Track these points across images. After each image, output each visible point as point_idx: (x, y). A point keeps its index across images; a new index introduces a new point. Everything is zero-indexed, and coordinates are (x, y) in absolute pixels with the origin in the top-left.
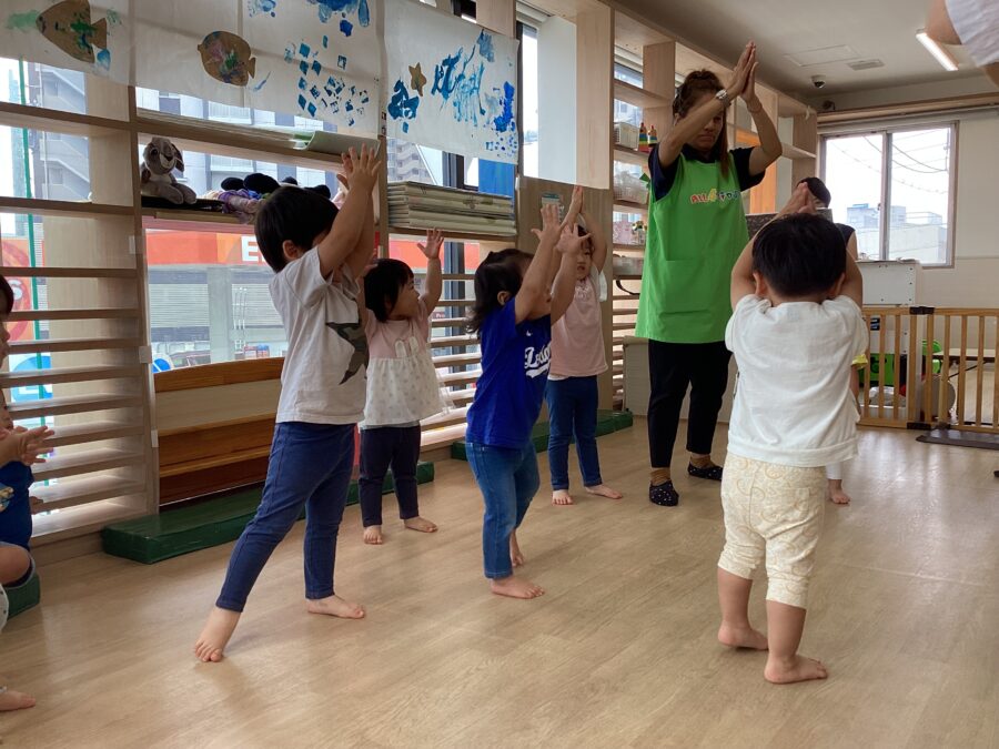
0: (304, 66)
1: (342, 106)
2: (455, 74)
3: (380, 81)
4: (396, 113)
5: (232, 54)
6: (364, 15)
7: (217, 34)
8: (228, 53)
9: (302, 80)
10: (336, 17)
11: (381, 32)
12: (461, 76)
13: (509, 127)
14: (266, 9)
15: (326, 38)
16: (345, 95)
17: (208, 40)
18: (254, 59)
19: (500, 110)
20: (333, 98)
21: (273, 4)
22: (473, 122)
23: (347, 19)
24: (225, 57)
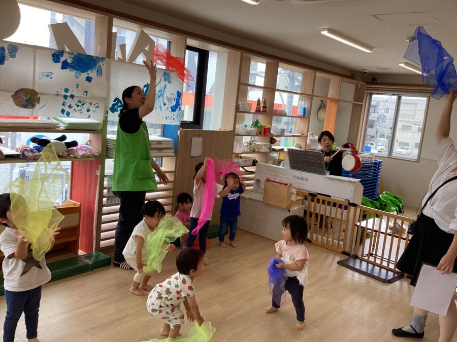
0: (65, 97)
1: (85, 110)
3: (106, 99)
4: (114, 111)
5: (29, 96)
6: (100, 72)
7: (21, 90)
8: (26, 96)
9: (64, 102)
10: (85, 75)
11: (108, 78)
13: (177, 110)
14: (48, 76)
15: (78, 85)
16: (86, 106)
17: (17, 93)
18: (39, 97)
19: (174, 103)
20: (80, 108)
21: (52, 73)
22: (159, 109)
23: (90, 75)
24: (25, 98)
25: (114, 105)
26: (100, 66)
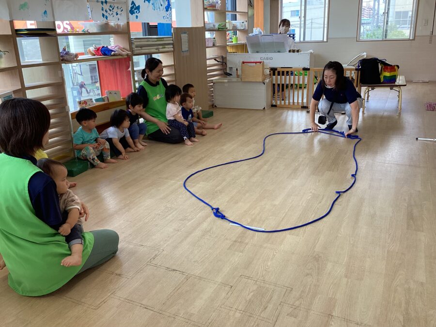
0: (102, 3)
1: (115, 14)
3: (126, 3)
4: (132, 12)
9: (102, 8)
13: (169, 9)
16: (115, 10)
19: (166, 3)
20: (111, 12)
22: (159, 9)
25: (131, 8)
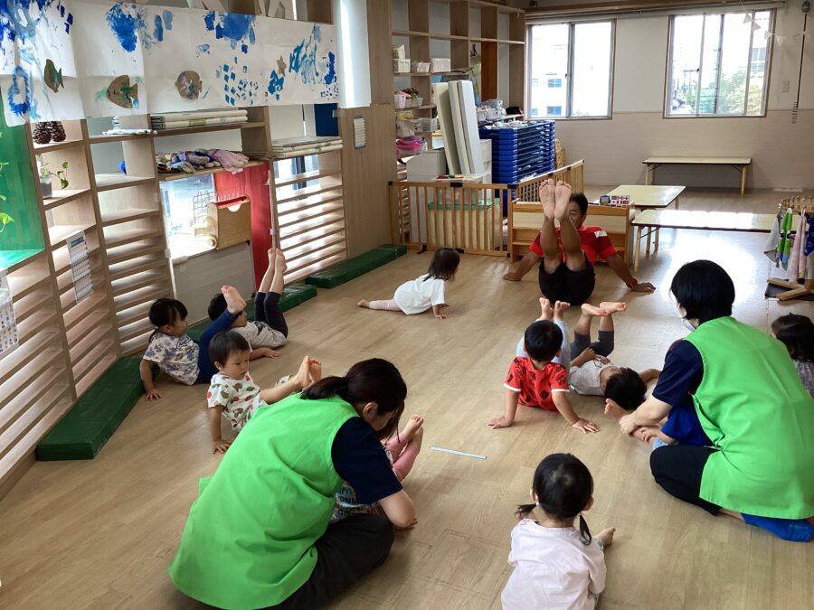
0: (226, 78)
1: (247, 94)
2: (301, 55)
3: (263, 74)
4: (271, 90)
5: (191, 81)
6: (253, 38)
7: (184, 74)
8: (189, 82)
9: (226, 86)
10: (239, 44)
11: (262, 45)
12: (305, 56)
13: (333, 80)
14: (205, 50)
15: (236, 58)
16: (248, 88)
17: (180, 79)
18: (201, 81)
19: (328, 70)
20: (243, 92)
21: (208, 46)
22: (312, 82)
23: (245, 43)
24: (188, 86)
25: (271, 83)
26: (252, 29)
